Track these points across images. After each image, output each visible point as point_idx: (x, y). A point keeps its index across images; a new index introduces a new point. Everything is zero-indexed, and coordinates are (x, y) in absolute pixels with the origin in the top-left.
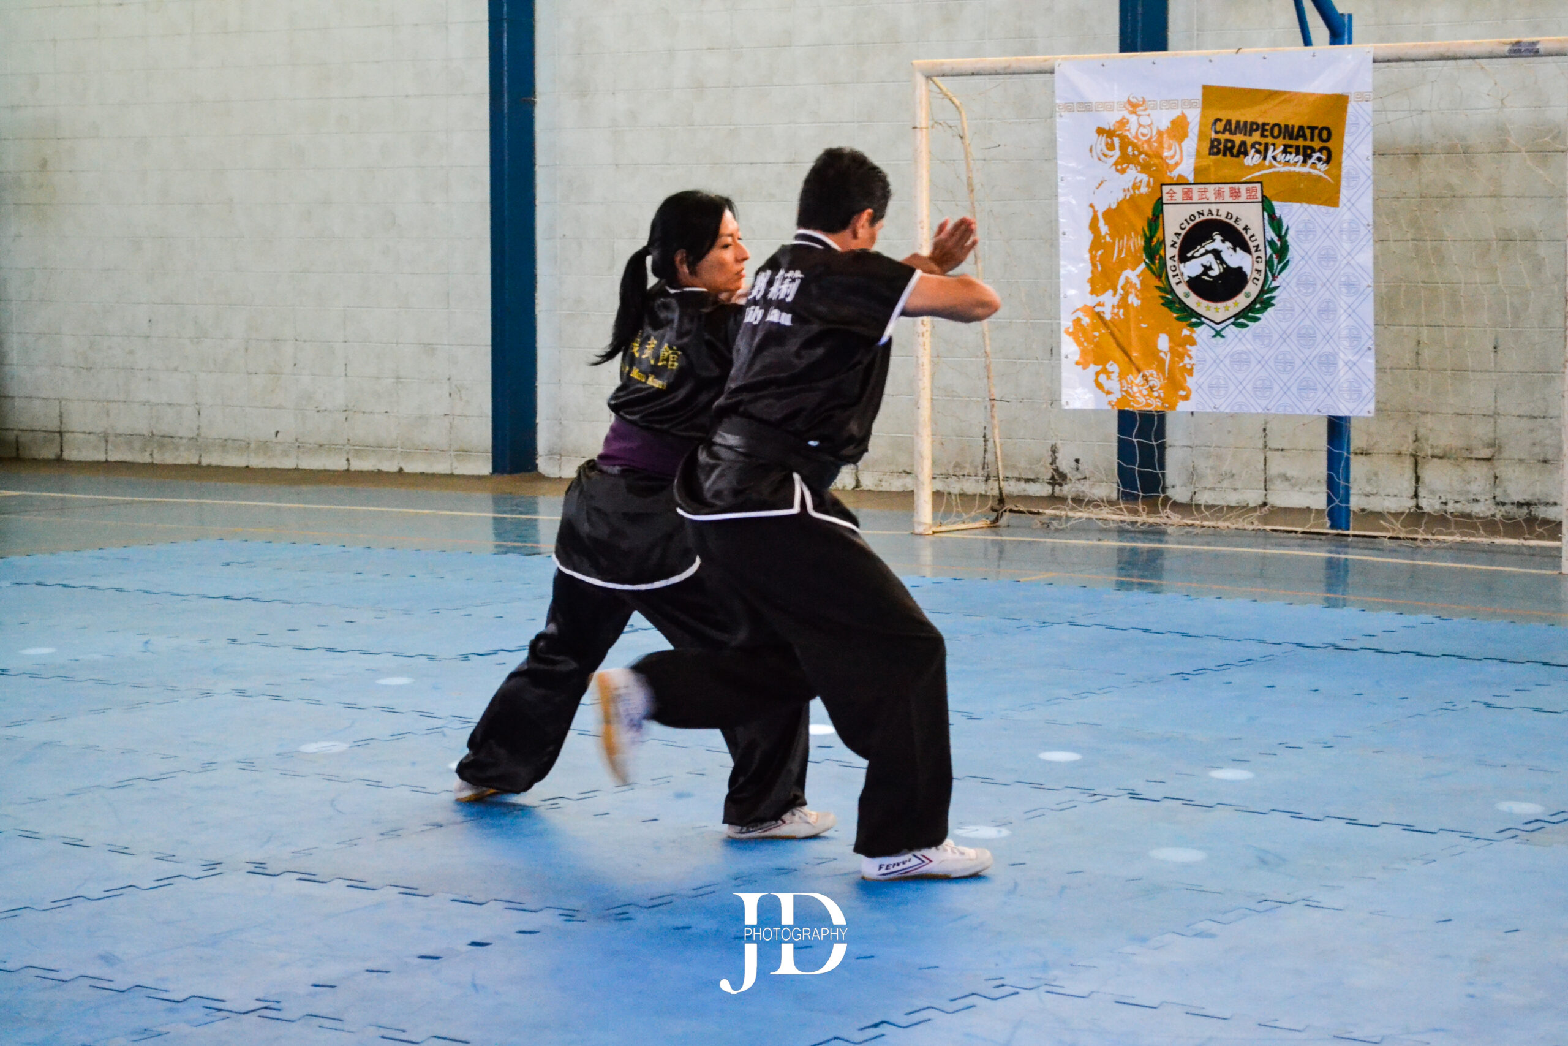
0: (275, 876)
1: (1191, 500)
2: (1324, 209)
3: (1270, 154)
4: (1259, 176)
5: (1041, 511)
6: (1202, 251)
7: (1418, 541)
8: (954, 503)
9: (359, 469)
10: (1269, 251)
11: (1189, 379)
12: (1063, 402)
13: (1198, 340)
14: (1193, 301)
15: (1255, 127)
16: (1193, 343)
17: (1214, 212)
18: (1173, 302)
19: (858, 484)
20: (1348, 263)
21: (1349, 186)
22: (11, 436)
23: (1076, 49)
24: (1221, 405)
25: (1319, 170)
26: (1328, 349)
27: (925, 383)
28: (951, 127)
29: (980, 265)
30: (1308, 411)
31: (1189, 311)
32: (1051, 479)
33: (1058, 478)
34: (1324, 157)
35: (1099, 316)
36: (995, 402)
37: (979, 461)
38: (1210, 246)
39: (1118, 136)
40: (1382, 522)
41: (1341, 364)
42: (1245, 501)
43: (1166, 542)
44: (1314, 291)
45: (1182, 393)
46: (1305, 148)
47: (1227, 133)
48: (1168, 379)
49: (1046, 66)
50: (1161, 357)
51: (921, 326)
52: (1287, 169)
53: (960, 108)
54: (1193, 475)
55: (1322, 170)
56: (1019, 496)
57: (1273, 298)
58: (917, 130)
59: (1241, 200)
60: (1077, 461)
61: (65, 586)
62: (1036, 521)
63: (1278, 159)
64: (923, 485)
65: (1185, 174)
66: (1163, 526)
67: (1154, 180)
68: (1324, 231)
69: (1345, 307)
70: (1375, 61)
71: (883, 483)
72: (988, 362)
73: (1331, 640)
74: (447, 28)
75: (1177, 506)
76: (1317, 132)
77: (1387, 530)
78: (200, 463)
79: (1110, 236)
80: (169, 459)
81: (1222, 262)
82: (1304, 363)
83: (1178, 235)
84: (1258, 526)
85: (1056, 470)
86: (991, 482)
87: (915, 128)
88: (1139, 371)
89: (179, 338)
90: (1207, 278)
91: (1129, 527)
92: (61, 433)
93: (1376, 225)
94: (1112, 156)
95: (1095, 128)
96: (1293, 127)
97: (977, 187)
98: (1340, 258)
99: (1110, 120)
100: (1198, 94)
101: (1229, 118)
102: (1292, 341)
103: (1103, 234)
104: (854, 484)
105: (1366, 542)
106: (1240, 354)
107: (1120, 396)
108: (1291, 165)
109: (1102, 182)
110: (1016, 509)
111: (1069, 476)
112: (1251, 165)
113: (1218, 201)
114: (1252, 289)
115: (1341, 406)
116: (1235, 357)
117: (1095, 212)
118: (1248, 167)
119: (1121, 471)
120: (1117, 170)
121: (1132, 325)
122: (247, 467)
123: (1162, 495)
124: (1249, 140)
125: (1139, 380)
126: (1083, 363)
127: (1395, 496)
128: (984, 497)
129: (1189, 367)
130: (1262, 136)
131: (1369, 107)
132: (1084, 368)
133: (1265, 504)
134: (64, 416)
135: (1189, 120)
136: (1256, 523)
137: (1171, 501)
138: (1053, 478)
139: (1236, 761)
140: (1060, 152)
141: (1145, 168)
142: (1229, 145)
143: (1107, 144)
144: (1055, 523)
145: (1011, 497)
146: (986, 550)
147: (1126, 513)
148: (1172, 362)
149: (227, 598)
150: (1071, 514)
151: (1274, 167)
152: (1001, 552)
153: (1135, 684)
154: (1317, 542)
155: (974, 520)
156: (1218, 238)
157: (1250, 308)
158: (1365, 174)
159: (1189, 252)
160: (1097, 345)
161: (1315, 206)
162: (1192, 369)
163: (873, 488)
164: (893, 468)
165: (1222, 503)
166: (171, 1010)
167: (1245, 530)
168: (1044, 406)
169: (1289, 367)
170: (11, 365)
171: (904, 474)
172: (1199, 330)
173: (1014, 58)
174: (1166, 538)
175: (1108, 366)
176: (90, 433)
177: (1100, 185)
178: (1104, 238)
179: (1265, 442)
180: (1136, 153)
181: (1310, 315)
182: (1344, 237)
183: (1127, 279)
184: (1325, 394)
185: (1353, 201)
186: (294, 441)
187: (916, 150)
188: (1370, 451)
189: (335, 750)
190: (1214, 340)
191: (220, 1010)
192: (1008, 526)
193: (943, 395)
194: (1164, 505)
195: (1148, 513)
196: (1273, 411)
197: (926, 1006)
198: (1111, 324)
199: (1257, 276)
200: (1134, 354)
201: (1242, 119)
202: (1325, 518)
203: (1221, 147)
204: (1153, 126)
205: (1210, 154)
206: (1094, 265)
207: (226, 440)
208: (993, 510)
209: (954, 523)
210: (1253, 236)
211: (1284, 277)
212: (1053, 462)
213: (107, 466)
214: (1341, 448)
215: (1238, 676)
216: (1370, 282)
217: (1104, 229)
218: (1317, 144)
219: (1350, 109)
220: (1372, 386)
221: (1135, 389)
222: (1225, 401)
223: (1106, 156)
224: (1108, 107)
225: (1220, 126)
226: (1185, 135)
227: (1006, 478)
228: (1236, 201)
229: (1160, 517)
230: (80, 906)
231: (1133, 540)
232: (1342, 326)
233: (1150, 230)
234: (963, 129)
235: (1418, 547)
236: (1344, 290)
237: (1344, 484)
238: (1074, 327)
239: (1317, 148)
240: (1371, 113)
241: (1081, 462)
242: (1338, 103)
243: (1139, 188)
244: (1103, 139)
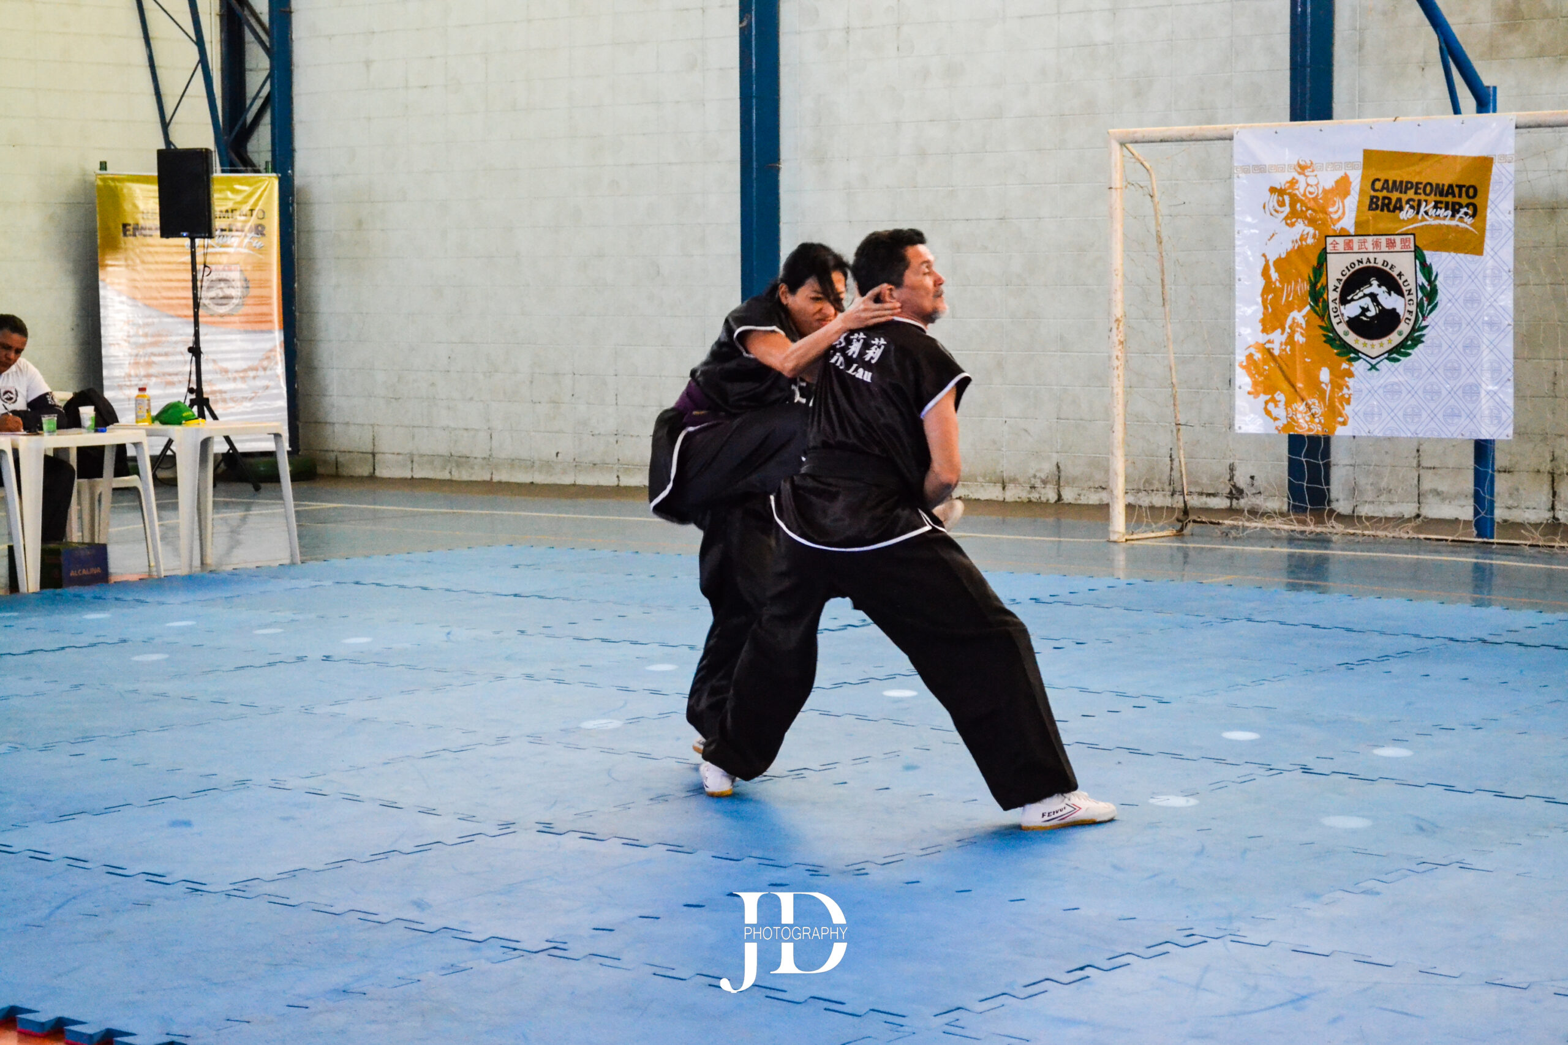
0: (561, 834)
1: (1353, 512)
2: (1469, 257)
3: (1422, 210)
4: (1413, 229)
5: (1221, 521)
6: (1361, 294)
7: (1555, 549)
8: (1144, 515)
9: (628, 485)
10: (1420, 295)
11: (1346, 407)
12: (1236, 427)
13: (1356, 373)
14: (1352, 339)
15: (1409, 185)
16: (1351, 375)
17: (1372, 260)
18: (1334, 340)
19: (1060, 498)
20: (1491, 305)
21: (1492, 237)
22: (332, 455)
23: (1251, 118)
24: (1374, 430)
25: (1466, 223)
26: (1471, 380)
27: (1119, 410)
28: (1142, 187)
29: (1167, 307)
30: (1452, 435)
31: (1348, 347)
32: (1229, 494)
33: (1236, 493)
34: (1470, 212)
35: (1269, 352)
36: (1180, 427)
37: (1165, 478)
38: (1367, 291)
39: (1289, 194)
40: (1522, 531)
41: (1483, 393)
42: (1401, 513)
43: (1332, 549)
44: (1459, 330)
45: (1340, 419)
46: (1454, 204)
47: (1385, 191)
48: (1328, 406)
49: (1225, 133)
50: (1322, 387)
51: (1116, 360)
52: (1437, 222)
53: (1150, 171)
54: (1354, 491)
55: (1469, 223)
56: (1200, 508)
57: (1424, 335)
58: (1113, 190)
59: (1396, 249)
60: (1252, 478)
61: (378, 584)
62: (1217, 531)
63: (1430, 214)
64: (1117, 498)
65: (1348, 228)
66: (1329, 535)
67: (1319, 233)
68: (1470, 277)
69: (1488, 343)
70: (1517, 127)
71: (1082, 497)
72: (1174, 392)
73: (1478, 635)
74: (704, 105)
75: (1341, 518)
76: (1464, 189)
77: (1526, 538)
78: (491, 479)
79: (1280, 282)
80: (464, 475)
81: (1378, 304)
82: (1450, 393)
83: (1339, 280)
84: (1412, 535)
85: (1234, 486)
86: (1176, 496)
87: (1110, 188)
88: (1303, 400)
89: (474, 372)
90: (1364, 319)
91: (1299, 536)
92: (374, 454)
93: (1517, 272)
94: (1282, 212)
95: (1268, 187)
96: (1443, 185)
97: (1165, 239)
98: (1483, 300)
99: (1281, 179)
100: (1360, 158)
101: (1387, 178)
102: (1439, 373)
103: (1274, 280)
104: (1056, 498)
105: (1510, 549)
106: (1392, 385)
107: (1285, 422)
108: (1441, 219)
109: (1273, 235)
110: (1199, 520)
111: (1245, 491)
112: (1406, 219)
113: (1375, 250)
114: (1405, 328)
115: (1483, 431)
116: (1389, 387)
117: (1267, 261)
118: (1403, 220)
119: (1291, 486)
120: (1287, 224)
121: (1298, 360)
122: (532, 483)
123: (1327, 508)
124: (1404, 197)
125: (1302, 407)
126: (1254, 393)
127: (1534, 508)
128: (1170, 509)
129: (1347, 396)
130: (1416, 193)
131: (1511, 168)
132: (1255, 398)
133: (1418, 516)
134: (376, 439)
135: (1351, 179)
136: (1411, 532)
137: (1336, 513)
138: (1231, 492)
139: (1397, 741)
140: (1237, 209)
141: (1312, 222)
142: (1386, 201)
143: (1278, 201)
144: (1233, 533)
145: (1193, 508)
146: (1172, 556)
147: (1296, 523)
148: (1332, 391)
149: (516, 595)
150: (1247, 524)
151: (1426, 220)
152: (1186, 556)
153: (1305, 673)
154: (1465, 549)
155: (1162, 529)
156: (1375, 283)
157: (1402, 344)
158: (1507, 226)
159: (1349, 295)
160: (1267, 377)
161: (1461, 255)
162: (1350, 398)
163: (1073, 502)
164: (1091, 484)
165: (1381, 515)
166: (473, 949)
167: (1401, 538)
168: (1224, 430)
169: (1436, 397)
170: (331, 396)
171: (1100, 490)
172: (1356, 364)
173: (1198, 127)
174: (1332, 545)
175: (1276, 396)
176: (398, 454)
177: (1271, 237)
178: (1275, 283)
179: (1419, 461)
180: (1304, 209)
181: (1455, 350)
182: (1488, 281)
183: (1294, 319)
184: (1468, 420)
185: (1495, 250)
186: (572, 461)
187: (1111, 207)
188: (1512, 469)
189: (611, 726)
190: (1369, 373)
191: (515, 949)
192: (1192, 535)
193: (1134, 420)
194: (1329, 517)
195: (1315, 524)
196: (1420, 435)
197: (1125, 952)
198: (1279, 359)
199: (1409, 317)
200: (1300, 385)
201: (1398, 180)
202: (1472, 528)
203: (1380, 203)
204: (1319, 186)
205: (1369, 209)
206: (1265, 307)
207: (513, 460)
208: (1178, 520)
209: (1145, 532)
210: (1406, 281)
211: (1433, 317)
212: (1231, 478)
213: (412, 483)
214: (1487, 467)
215: (1397, 667)
216: (1511, 321)
217: (1274, 275)
218: (1464, 200)
219: (1494, 169)
220: (1511, 413)
221: (1299, 416)
222: (1378, 426)
223: (1276, 211)
224: (1280, 168)
225: (1378, 185)
226: (1347, 193)
227: (1190, 493)
228: (1392, 250)
229: (1326, 527)
230: (395, 859)
231: (1302, 547)
232: (1484, 360)
233: (1315, 277)
234: (1153, 189)
235: (1557, 553)
236: (1486, 328)
237: (1489, 498)
238: (1247, 362)
239: (1464, 204)
240: (1512, 173)
241: (1255, 478)
242: (1484, 164)
243: (1306, 240)
244: (1275, 197)
